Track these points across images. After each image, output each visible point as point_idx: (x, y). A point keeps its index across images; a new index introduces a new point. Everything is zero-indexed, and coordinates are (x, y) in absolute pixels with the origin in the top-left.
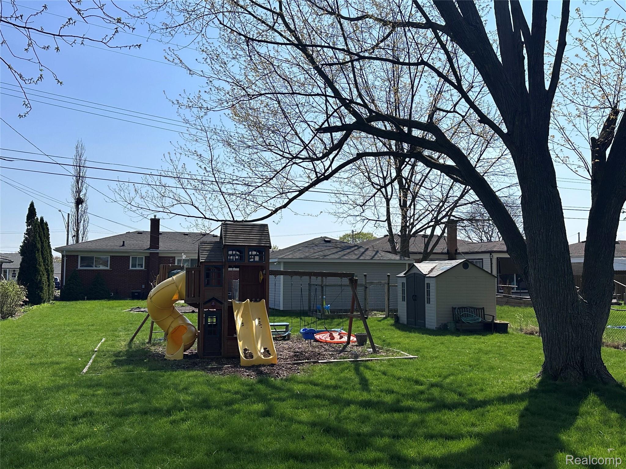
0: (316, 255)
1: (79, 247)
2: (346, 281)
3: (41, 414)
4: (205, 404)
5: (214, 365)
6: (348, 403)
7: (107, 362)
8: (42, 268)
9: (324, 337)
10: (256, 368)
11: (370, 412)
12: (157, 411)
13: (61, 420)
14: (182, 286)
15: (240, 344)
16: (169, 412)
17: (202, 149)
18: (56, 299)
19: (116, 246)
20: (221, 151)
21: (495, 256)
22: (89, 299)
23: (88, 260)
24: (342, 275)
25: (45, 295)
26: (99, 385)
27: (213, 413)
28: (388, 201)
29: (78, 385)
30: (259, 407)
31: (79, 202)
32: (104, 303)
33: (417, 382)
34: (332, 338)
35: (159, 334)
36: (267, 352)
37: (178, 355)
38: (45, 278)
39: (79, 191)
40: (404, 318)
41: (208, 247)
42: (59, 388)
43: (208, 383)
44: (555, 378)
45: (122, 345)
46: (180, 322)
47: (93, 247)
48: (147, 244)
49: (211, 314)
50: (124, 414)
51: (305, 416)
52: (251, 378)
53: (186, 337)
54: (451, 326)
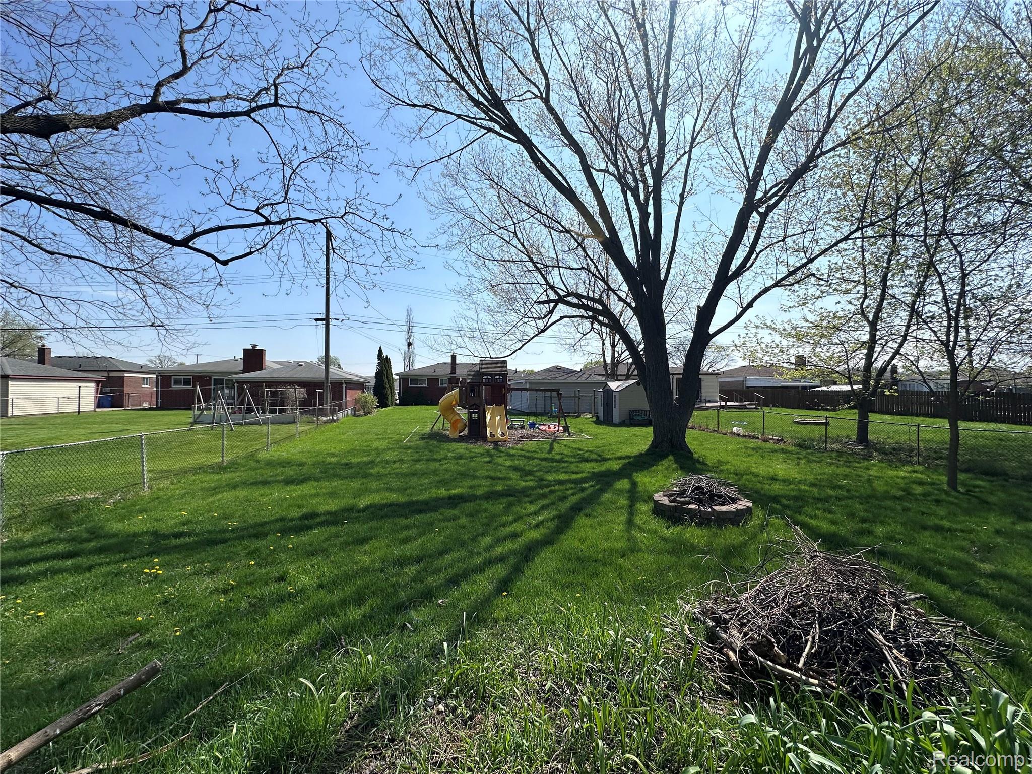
0: (549, 378)
1: (410, 373)
2: (555, 394)
3: (379, 459)
4: (461, 457)
5: (473, 441)
6: (534, 459)
7: (417, 438)
8: (387, 386)
9: (545, 428)
10: (496, 443)
11: (543, 463)
12: (435, 460)
13: (387, 462)
14: (457, 397)
15: (488, 429)
16: (440, 461)
17: (472, 314)
18: (396, 404)
19: (430, 372)
20: (484, 316)
21: (676, 377)
22: (416, 404)
23: (414, 381)
24: (552, 391)
25: (389, 402)
26: (410, 448)
27: (462, 461)
28: (603, 341)
29: (400, 448)
30: (488, 459)
31: (410, 344)
32: (424, 407)
33: (580, 450)
34: (549, 428)
35: (448, 425)
36: (503, 434)
37: (456, 435)
38: (389, 392)
39: (409, 338)
40: (601, 418)
41: (472, 374)
42: (389, 449)
43: (466, 449)
44: (656, 448)
45: (427, 430)
46: (457, 417)
47: (418, 373)
48: (449, 371)
49: (475, 413)
50: (419, 460)
51: (508, 463)
52: (490, 447)
53: (460, 425)
54: (627, 422)
